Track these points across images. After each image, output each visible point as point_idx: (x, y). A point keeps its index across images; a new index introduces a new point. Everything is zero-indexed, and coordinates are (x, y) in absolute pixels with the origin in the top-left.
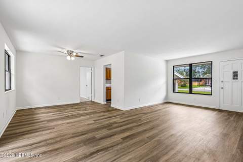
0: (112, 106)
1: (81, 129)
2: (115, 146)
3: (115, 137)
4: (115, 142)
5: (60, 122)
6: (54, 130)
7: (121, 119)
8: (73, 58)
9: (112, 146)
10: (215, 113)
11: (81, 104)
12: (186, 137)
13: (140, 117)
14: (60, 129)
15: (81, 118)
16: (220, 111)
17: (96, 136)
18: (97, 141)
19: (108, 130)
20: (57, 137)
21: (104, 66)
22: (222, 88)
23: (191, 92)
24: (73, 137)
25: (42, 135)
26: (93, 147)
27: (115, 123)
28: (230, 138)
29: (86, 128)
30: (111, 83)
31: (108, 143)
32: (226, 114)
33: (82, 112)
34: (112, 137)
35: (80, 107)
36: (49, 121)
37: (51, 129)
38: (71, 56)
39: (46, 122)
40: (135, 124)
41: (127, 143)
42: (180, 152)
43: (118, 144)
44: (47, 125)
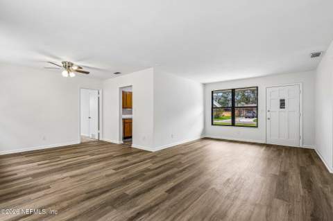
0: (134, 146)
1: (98, 185)
2: (160, 203)
3: (156, 190)
4: (159, 197)
5: (56, 176)
6: (51, 191)
7: (153, 164)
8: (72, 75)
9: (157, 205)
10: (264, 148)
11: (82, 145)
12: (245, 180)
13: (178, 159)
14: (62, 187)
15: (92, 167)
16: (268, 146)
17: (127, 192)
18: (130, 199)
19: (141, 180)
20: (62, 201)
21: (121, 88)
22: (269, 119)
23: (233, 124)
24: (88, 198)
25: (29, 201)
26: (128, 209)
27: (148, 170)
28: (292, 177)
29: (106, 182)
30: (131, 113)
31: (149, 201)
32: (275, 149)
33: (89, 158)
34: (152, 192)
35: (83, 150)
36: (35, 176)
37: (44, 189)
38: (69, 71)
39: (30, 178)
40: (176, 170)
41: (176, 198)
42: (246, 201)
43: (163, 201)
44: (34, 182)
